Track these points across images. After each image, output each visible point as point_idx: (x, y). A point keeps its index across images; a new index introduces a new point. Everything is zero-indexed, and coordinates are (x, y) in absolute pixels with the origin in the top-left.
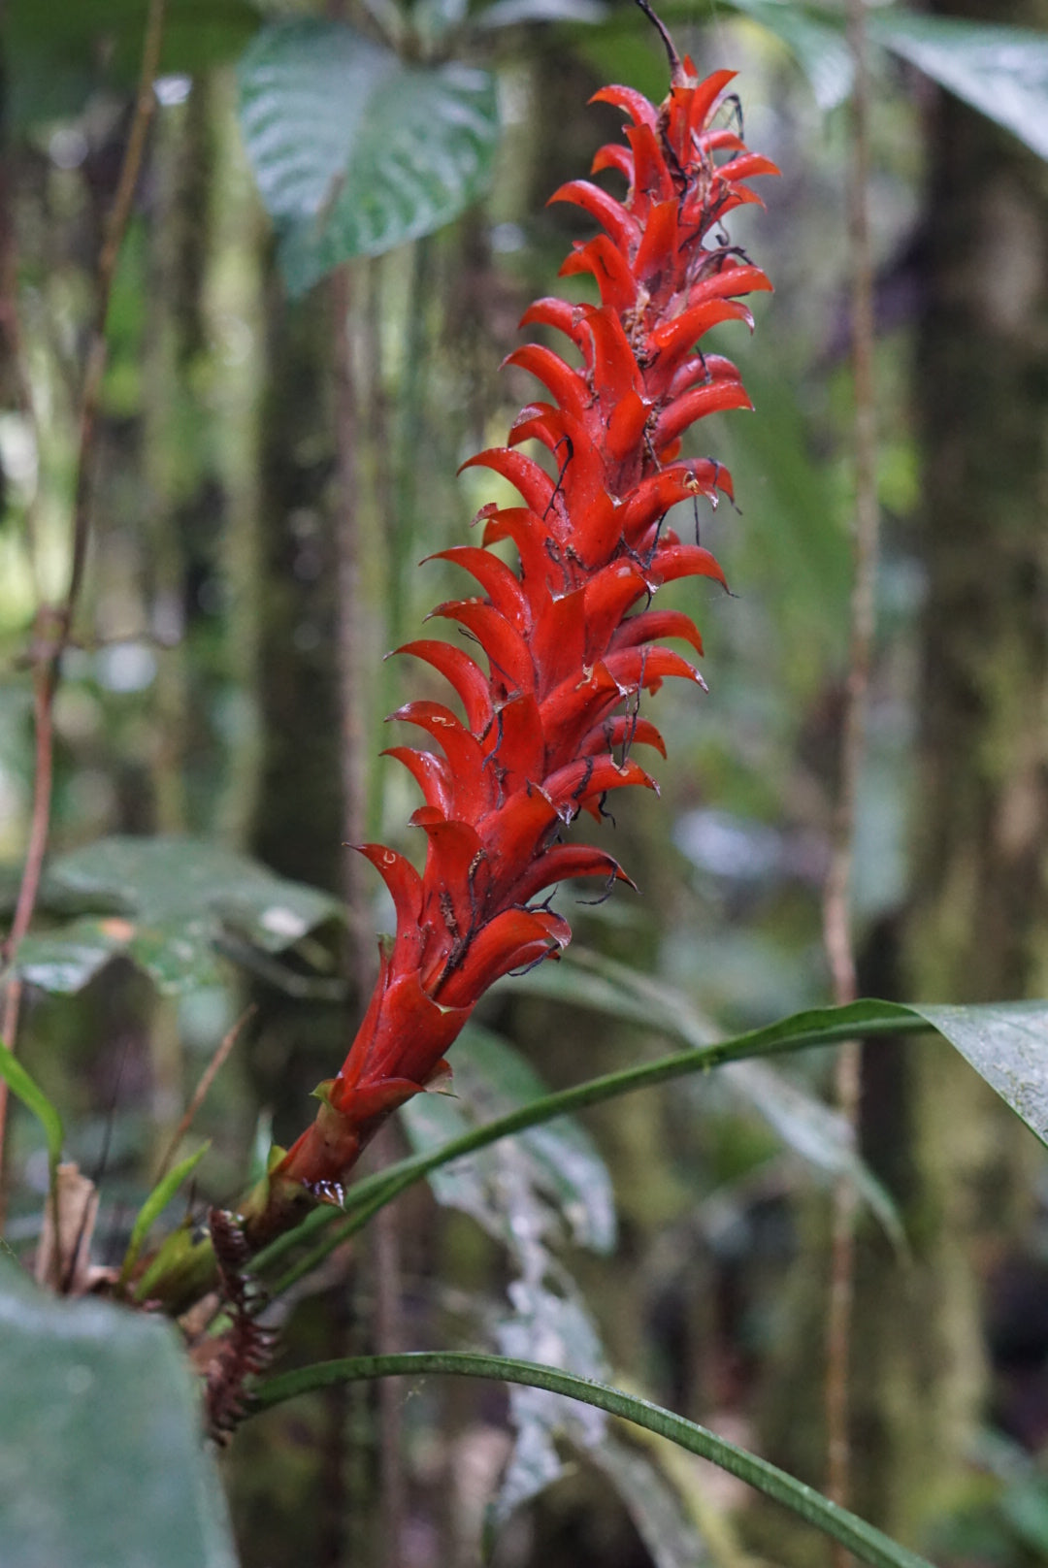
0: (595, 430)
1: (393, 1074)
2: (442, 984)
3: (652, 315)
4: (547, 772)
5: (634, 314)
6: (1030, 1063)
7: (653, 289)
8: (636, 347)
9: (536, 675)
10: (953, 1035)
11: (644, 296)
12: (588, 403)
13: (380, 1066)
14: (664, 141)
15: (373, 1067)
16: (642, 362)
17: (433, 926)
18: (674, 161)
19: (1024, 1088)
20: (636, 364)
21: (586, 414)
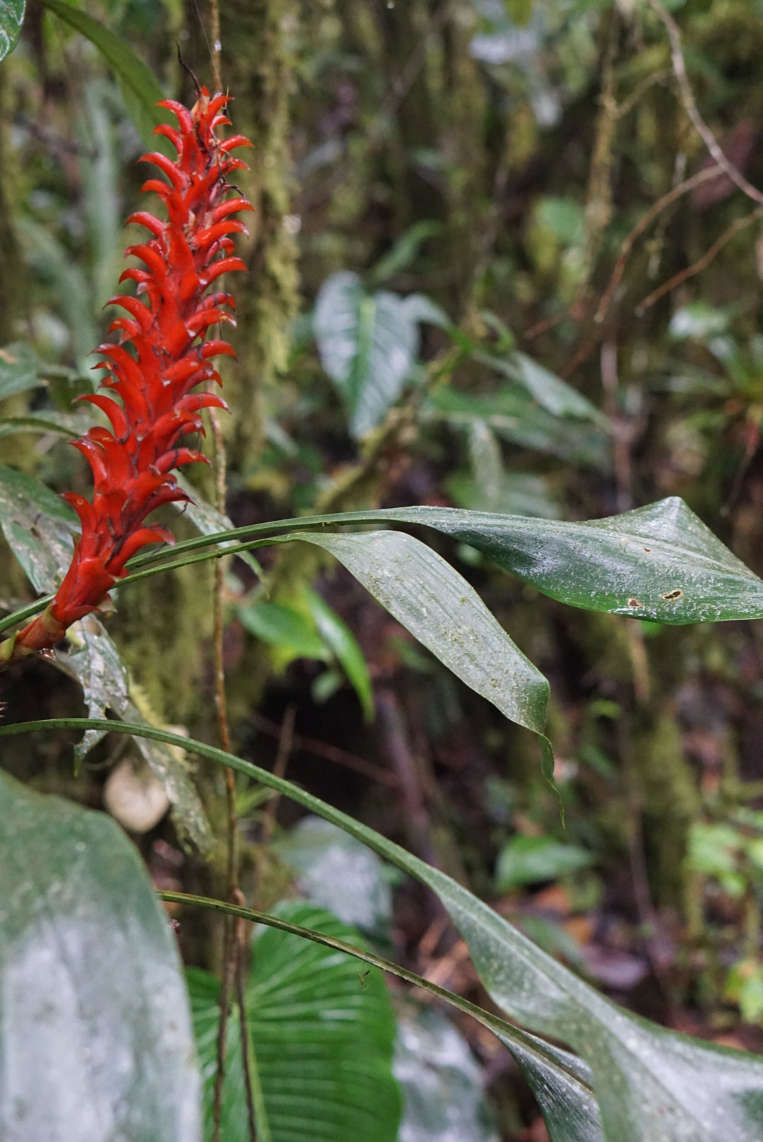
0: (172, 288)
1: (84, 603)
2: (109, 562)
3: (197, 226)
4: (157, 458)
5: (188, 227)
6: (377, 567)
7: (196, 212)
8: (190, 244)
9: (149, 412)
10: (343, 559)
11: (192, 216)
12: (167, 273)
13: (78, 600)
14: (198, 136)
15: (75, 599)
16: (193, 251)
17: (104, 534)
18: (202, 144)
19: (376, 580)
20: (191, 253)
21: (167, 278)
